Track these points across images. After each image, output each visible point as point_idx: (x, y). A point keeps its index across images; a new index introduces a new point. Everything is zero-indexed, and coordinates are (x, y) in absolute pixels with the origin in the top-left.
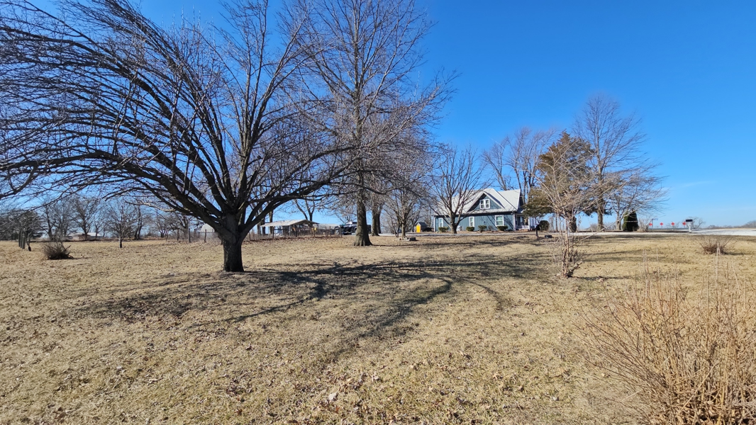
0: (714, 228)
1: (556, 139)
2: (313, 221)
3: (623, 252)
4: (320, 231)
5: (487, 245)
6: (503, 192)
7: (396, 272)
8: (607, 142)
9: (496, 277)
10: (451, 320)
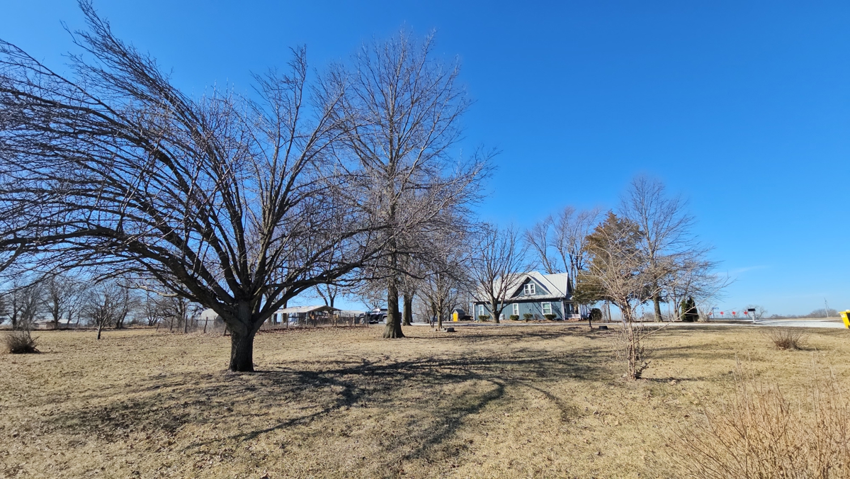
0: (777, 318)
1: (602, 219)
2: (335, 307)
3: (689, 347)
4: (342, 319)
5: (536, 337)
6: (549, 276)
7: (437, 371)
8: (656, 224)
9: (554, 378)
10: (511, 435)
